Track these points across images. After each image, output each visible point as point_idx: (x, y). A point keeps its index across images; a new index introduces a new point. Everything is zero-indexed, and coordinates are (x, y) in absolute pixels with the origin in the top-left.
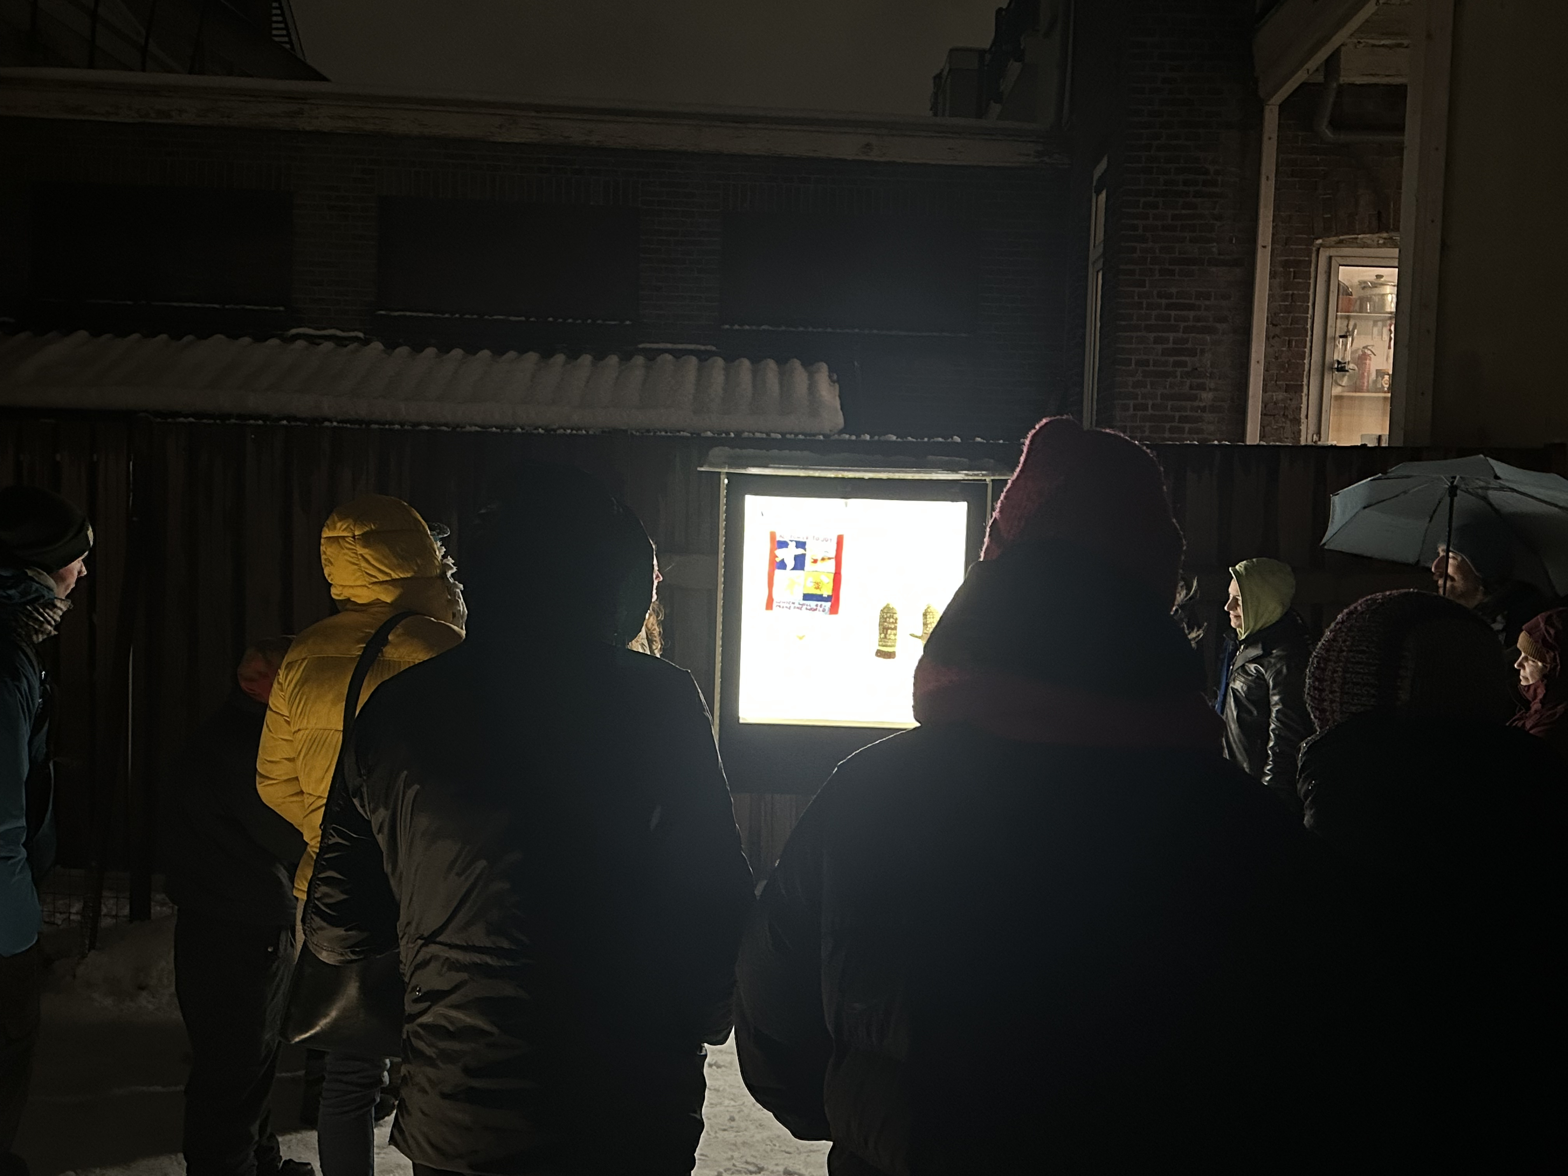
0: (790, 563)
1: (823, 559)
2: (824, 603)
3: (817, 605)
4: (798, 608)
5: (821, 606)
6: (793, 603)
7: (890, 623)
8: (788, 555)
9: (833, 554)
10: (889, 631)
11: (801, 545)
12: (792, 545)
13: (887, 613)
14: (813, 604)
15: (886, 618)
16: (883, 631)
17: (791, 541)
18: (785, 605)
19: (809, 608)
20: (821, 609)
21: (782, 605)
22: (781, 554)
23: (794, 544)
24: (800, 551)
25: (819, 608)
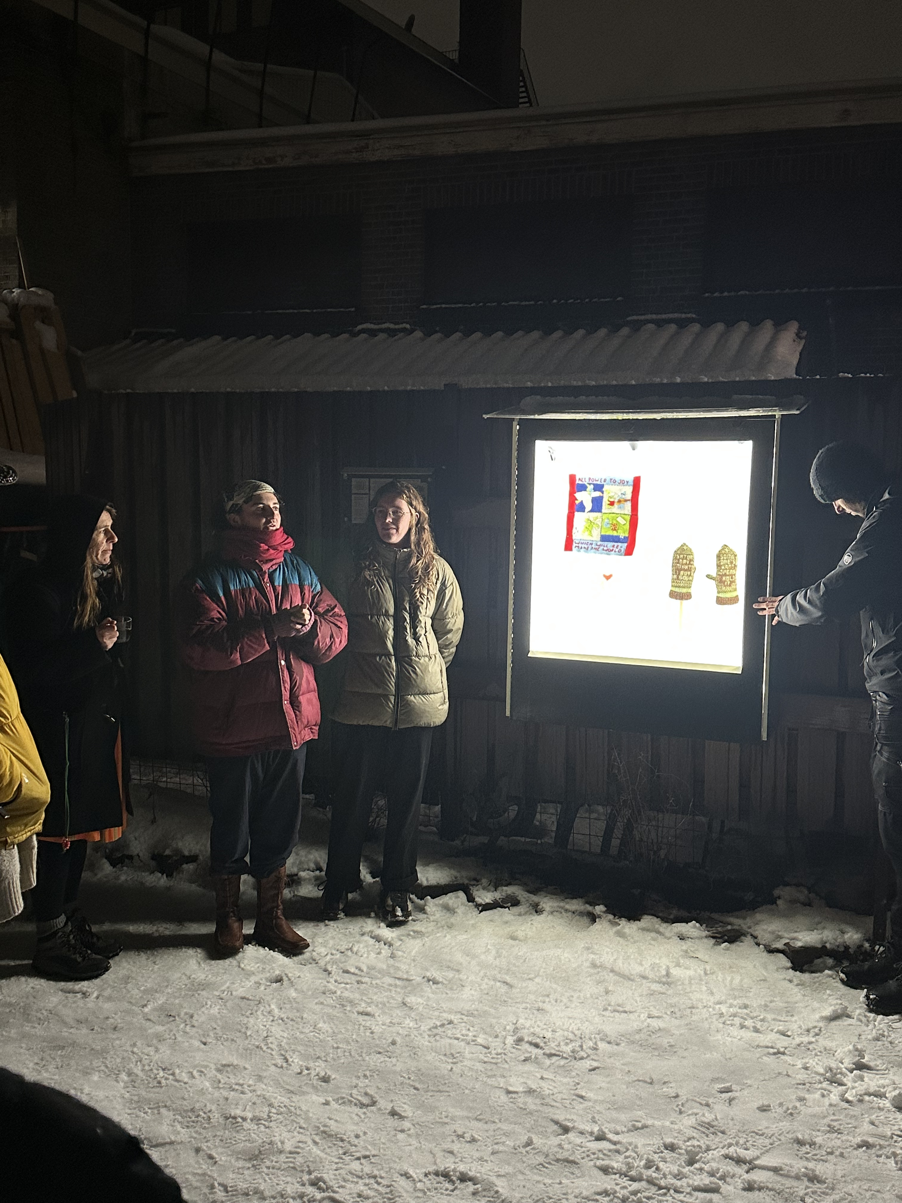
0: (588, 506)
1: (619, 501)
2: (620, 544)
3: (613, 546)
4: (595, 549)
5: (617, 547)
6: (592, 544)
7: (682, 564)
8: (585, 497)
9: (629, 496)
10: (682, 573)
11: (599, 488)
12: (590, 487)
13: (680, 555)
14: (610, 545)
15: (679, 560)
16: (676, 572)
17: (590, 484)
18: (583, 546)
19: (605, 548)
20: (617, 550)
21: (580, 545)
22: (580, 496)
23: (592, 486)
24: (597, 494)
25: (615, 549)
